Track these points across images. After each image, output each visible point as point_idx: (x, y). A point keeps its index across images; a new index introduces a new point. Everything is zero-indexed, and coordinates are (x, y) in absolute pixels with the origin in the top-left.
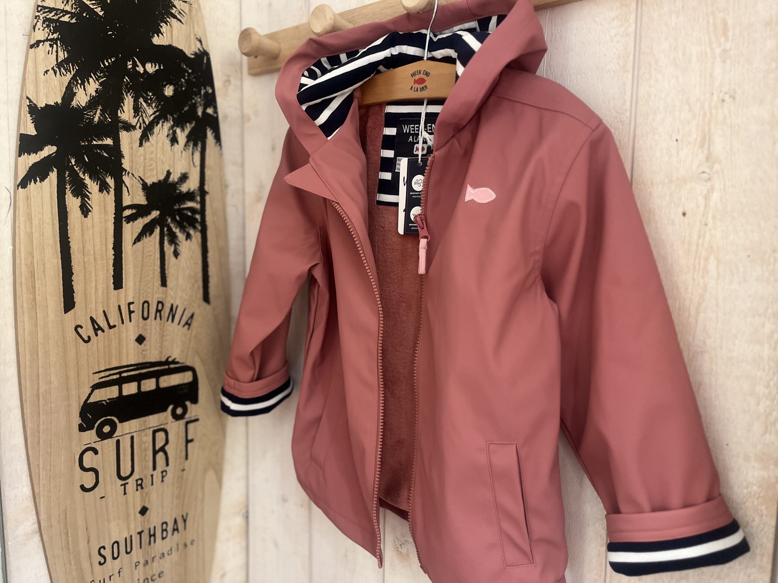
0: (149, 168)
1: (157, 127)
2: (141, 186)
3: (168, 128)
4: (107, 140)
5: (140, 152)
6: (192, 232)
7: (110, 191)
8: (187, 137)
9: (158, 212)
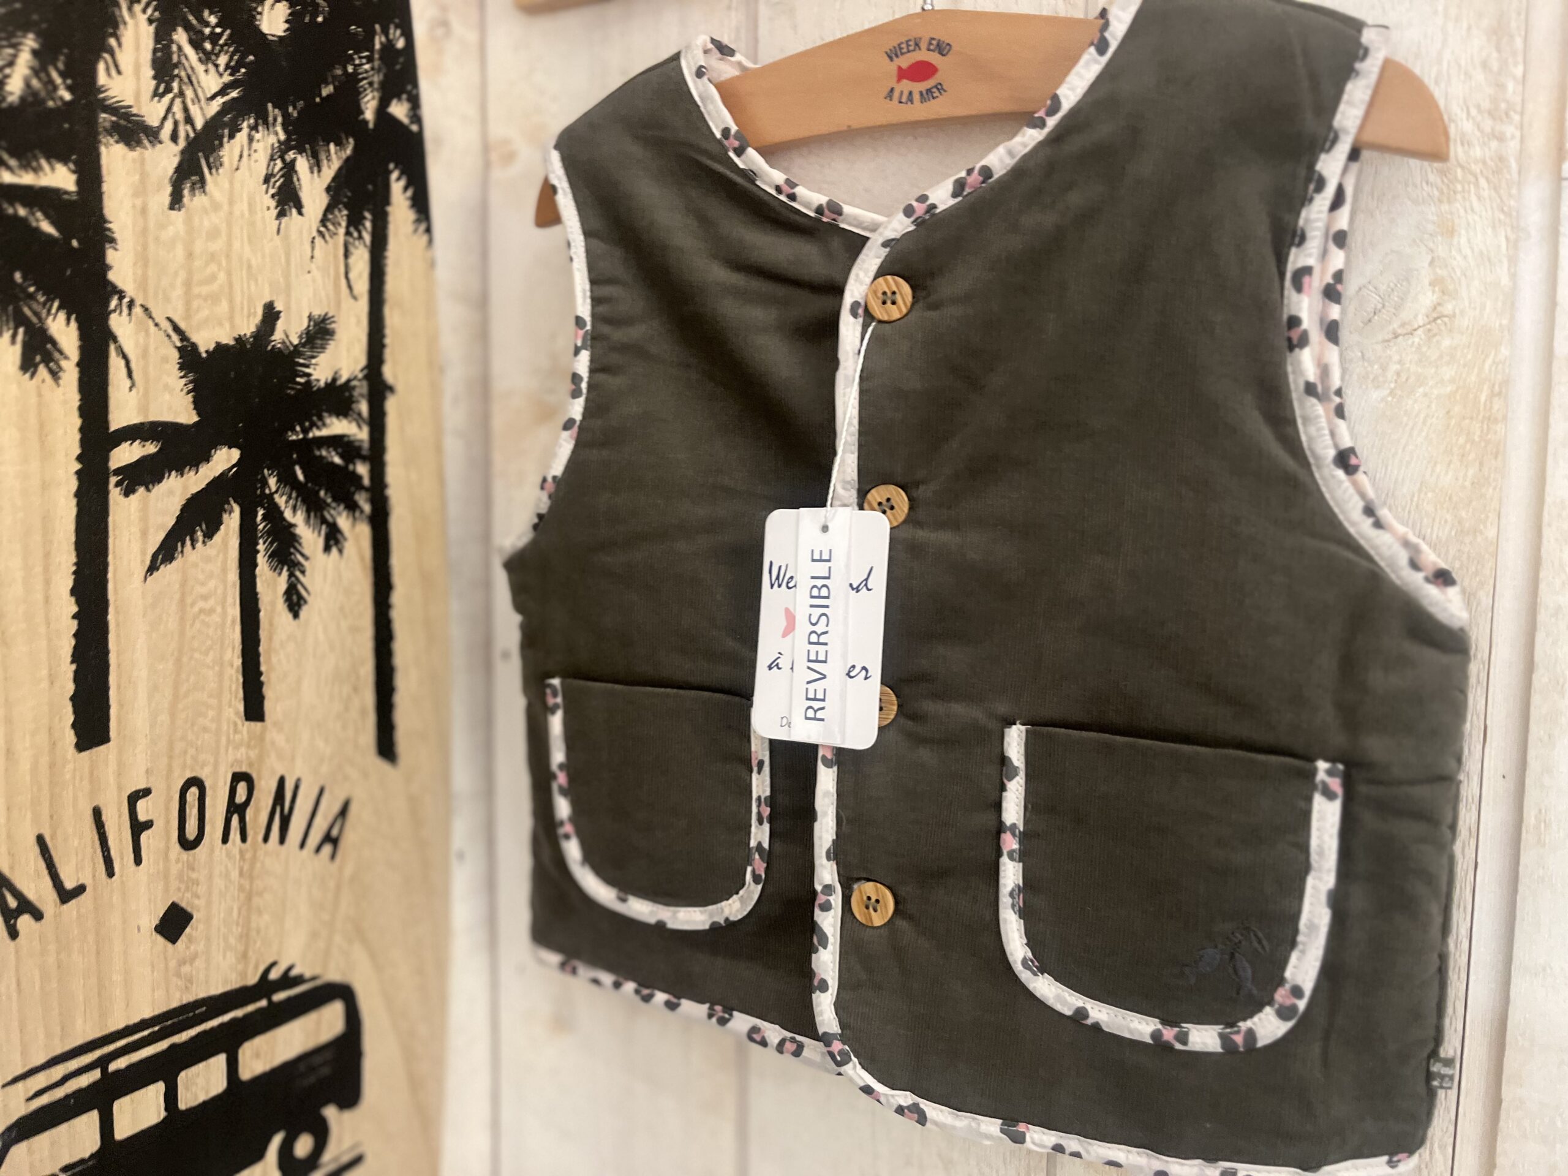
0: (205, 290)
1: (232, 141)
2: (176, 355)
3: (269, 151)
4: (53, 169)
5: (171, 231)
6: (343, 521)
7: (60, 368)
8: (328, 189)
9: (235, 454)
